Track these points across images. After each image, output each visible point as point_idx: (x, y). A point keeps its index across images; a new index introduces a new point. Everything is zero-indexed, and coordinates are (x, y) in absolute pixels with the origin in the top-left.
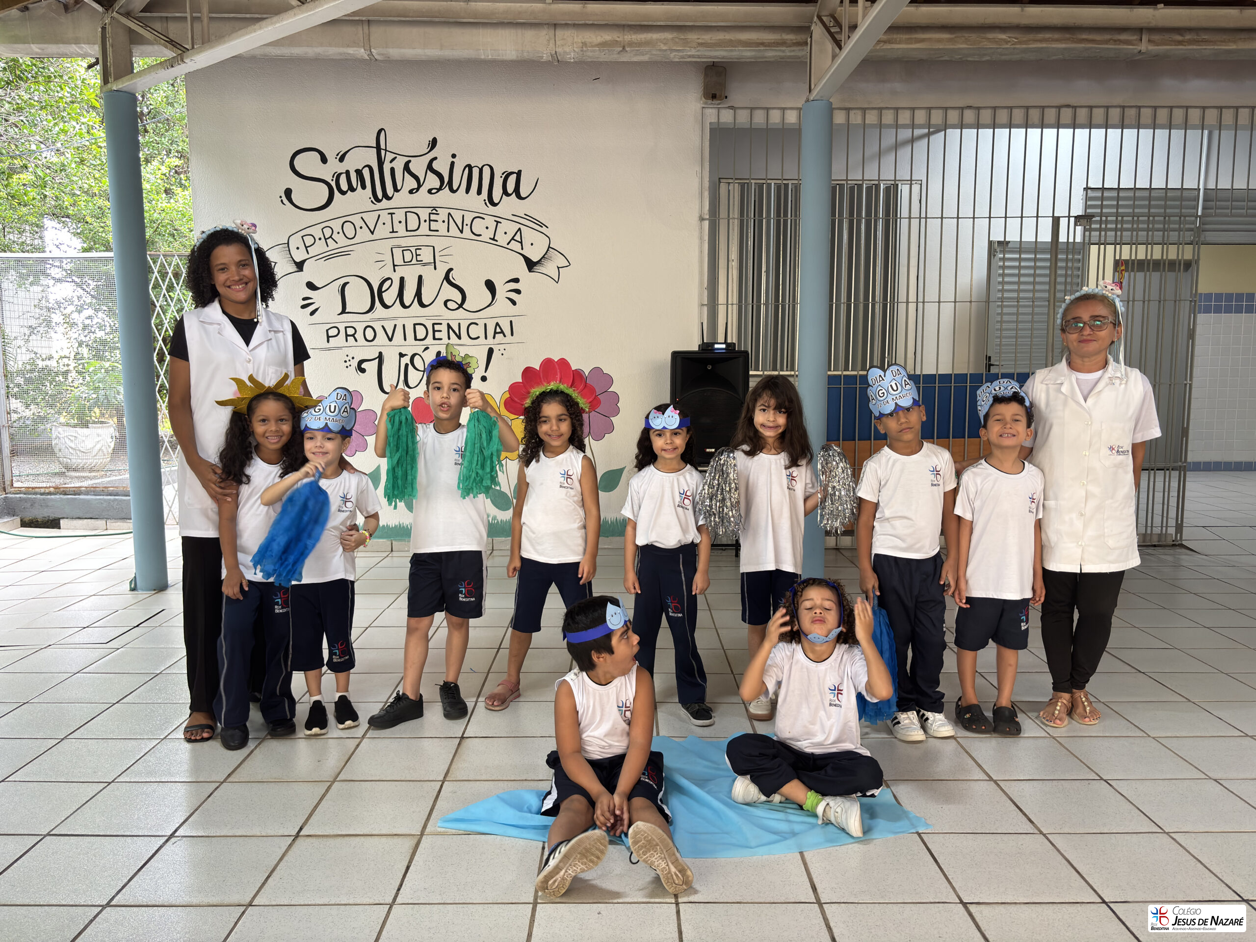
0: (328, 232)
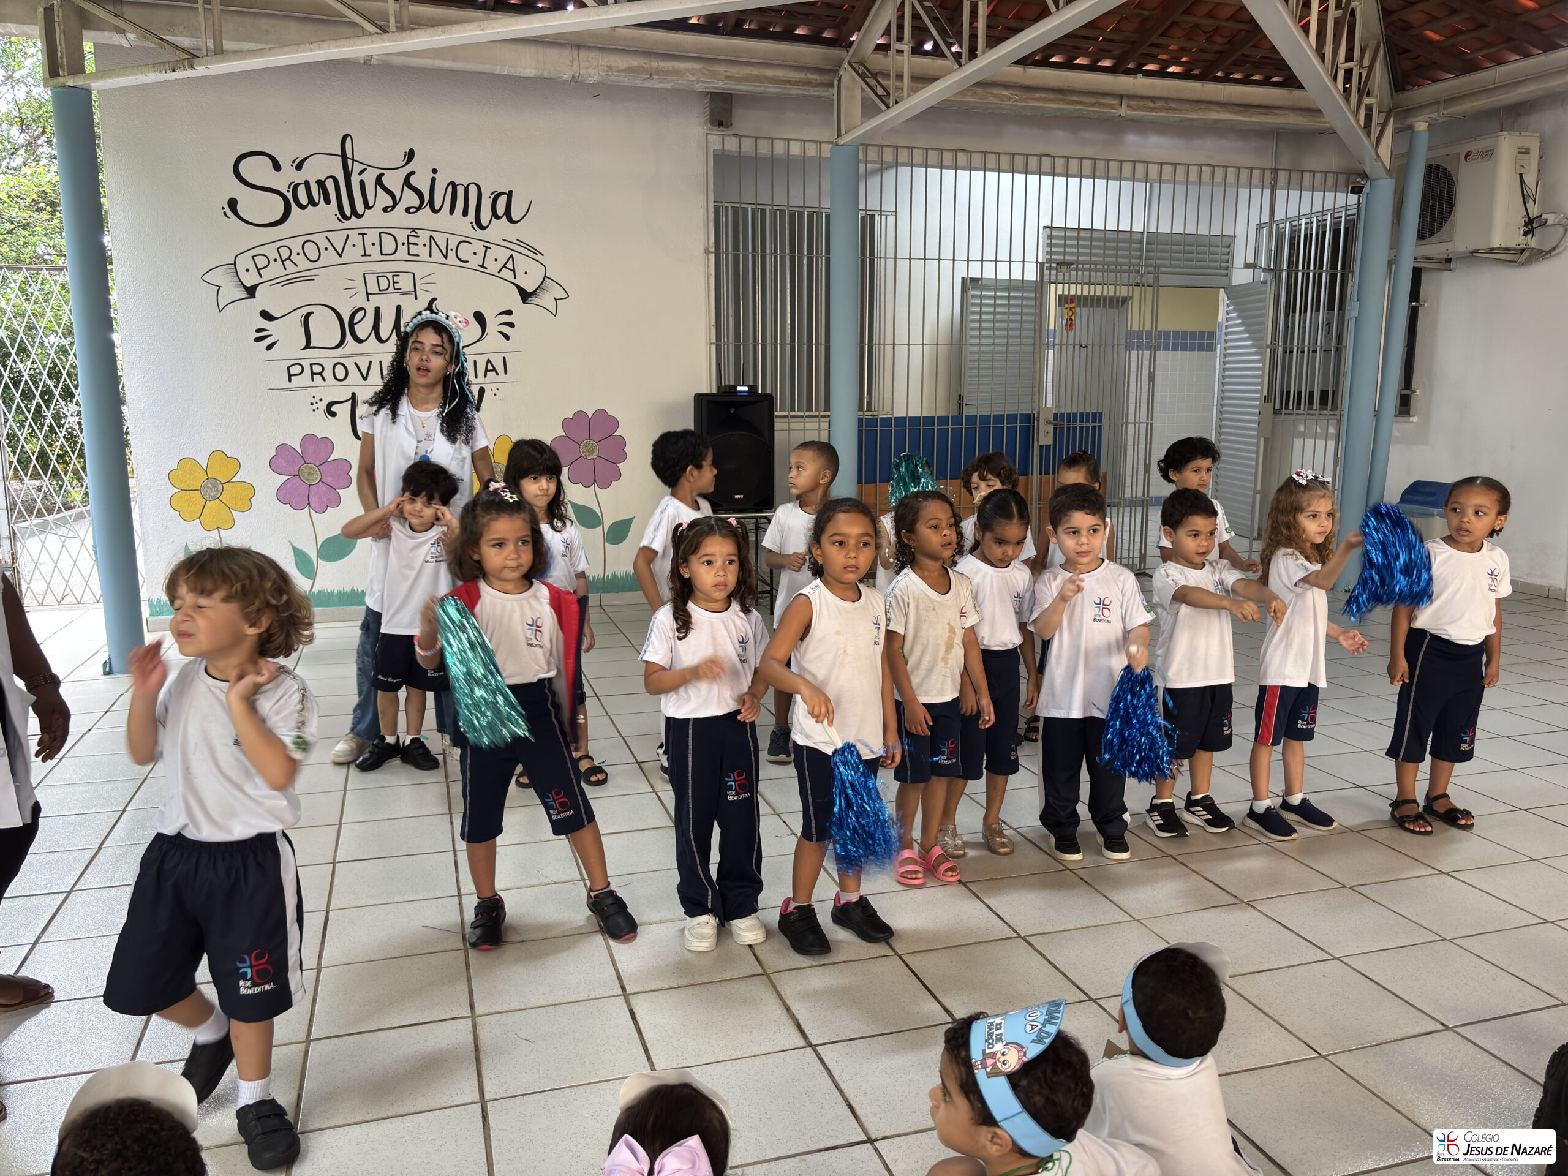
0: (285, 253)
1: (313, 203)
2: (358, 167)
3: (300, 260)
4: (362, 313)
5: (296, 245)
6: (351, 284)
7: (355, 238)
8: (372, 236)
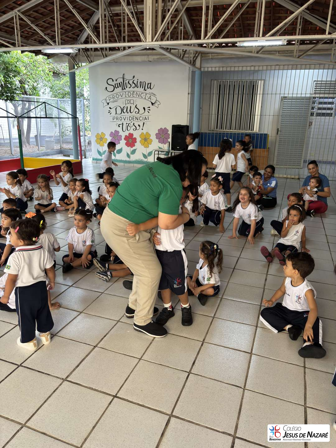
0: (113, 97)
1: (118, 87)
2: (125, 80)
3: (116, 98)
4: (124, 108)
5: (115, 95)
6: (123, 102)
7: (124, 93)
8: (127, 93)
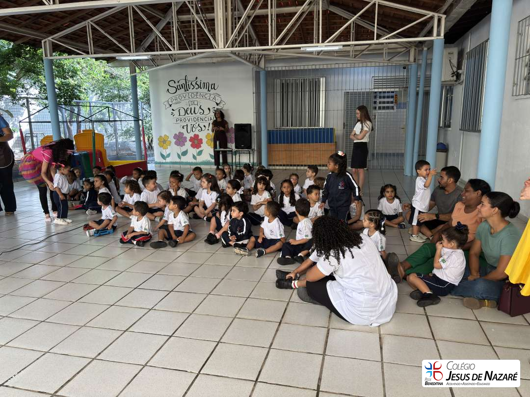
0: (176, 98)
1: (181, 89)
2: (188, 81)
4: (188, 109)
6: (186, 103)
7: (187, 95)
8: (190, 94)
